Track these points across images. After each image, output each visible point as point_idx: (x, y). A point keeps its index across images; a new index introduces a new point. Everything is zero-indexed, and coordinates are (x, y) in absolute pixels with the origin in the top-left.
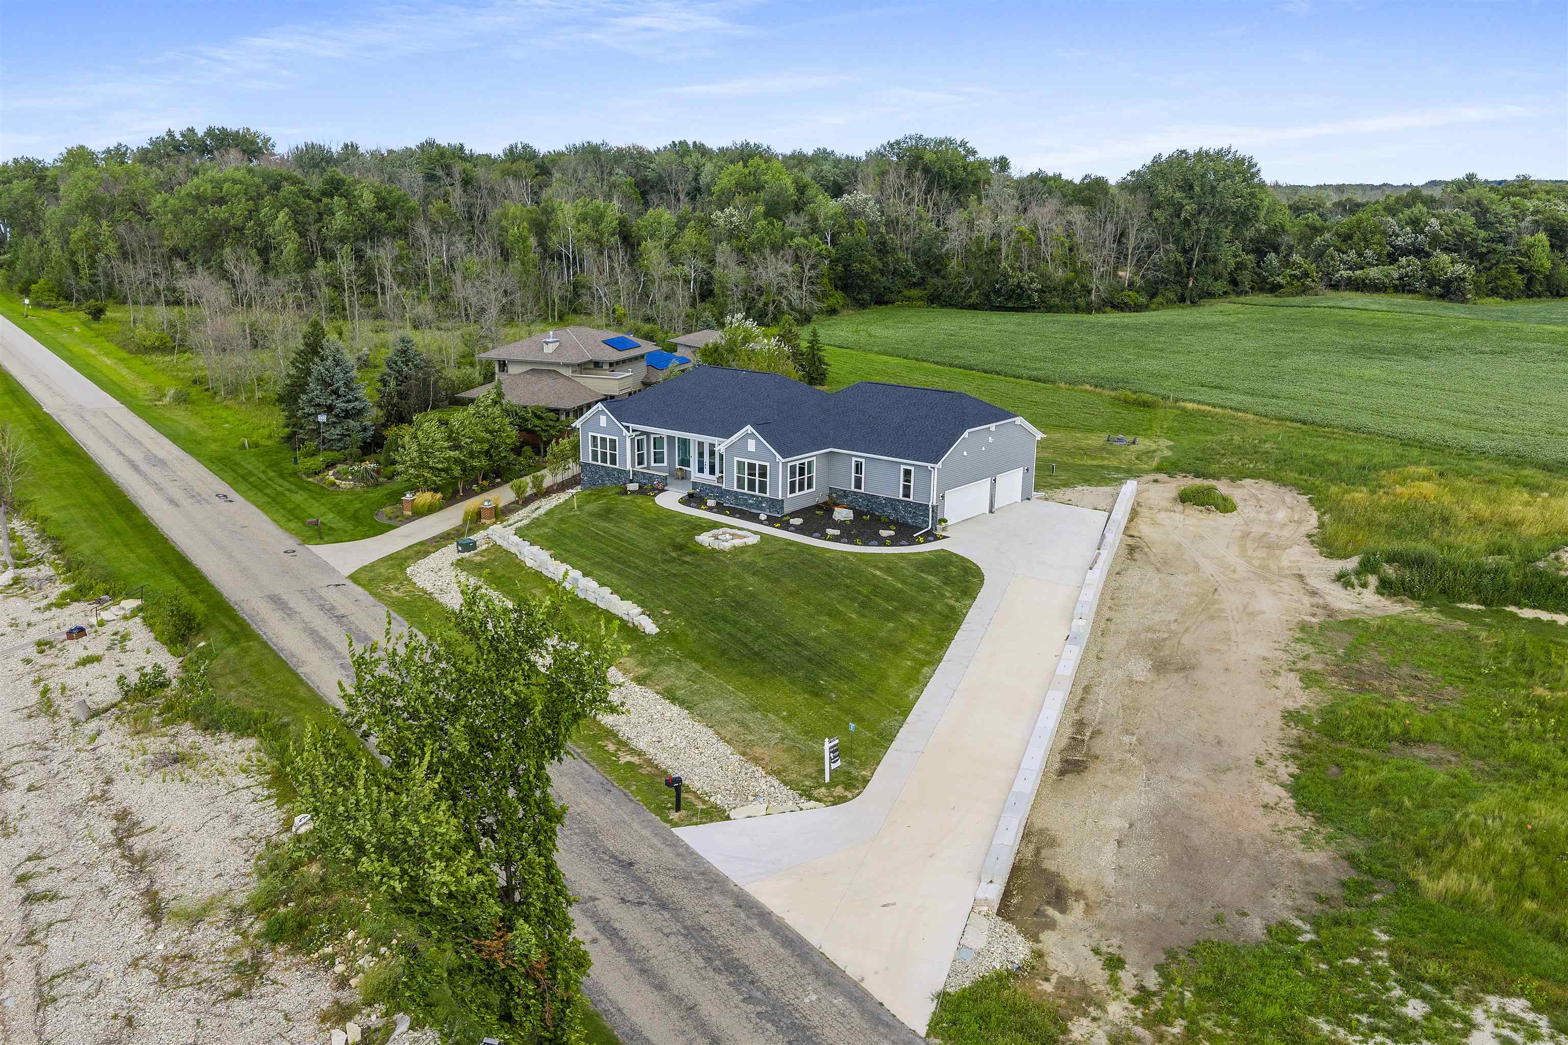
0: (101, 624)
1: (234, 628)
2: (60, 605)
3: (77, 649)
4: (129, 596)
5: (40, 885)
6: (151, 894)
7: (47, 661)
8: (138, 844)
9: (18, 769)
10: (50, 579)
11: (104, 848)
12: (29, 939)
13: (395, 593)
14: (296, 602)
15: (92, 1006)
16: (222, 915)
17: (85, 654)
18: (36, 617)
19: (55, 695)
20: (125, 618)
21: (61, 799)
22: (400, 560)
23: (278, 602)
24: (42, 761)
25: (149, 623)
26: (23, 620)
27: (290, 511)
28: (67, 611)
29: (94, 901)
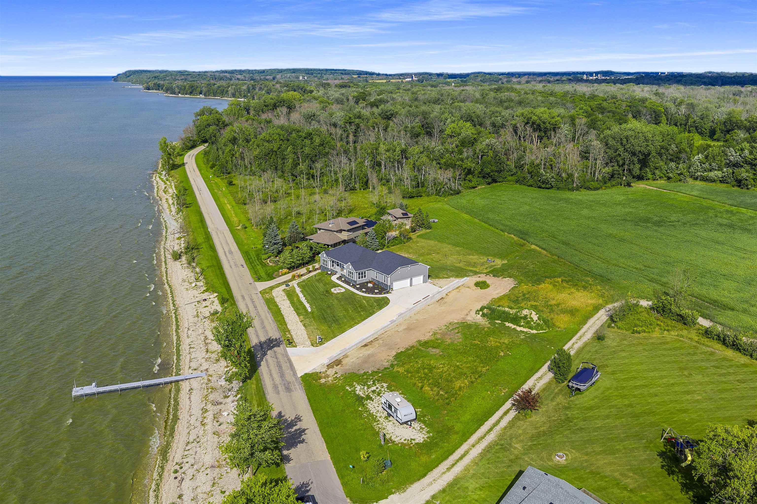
0: (210, 298)
1: (233, 302)
2: (203, 293)
3: (204, 304)
4: (216, 293)
5: (192, 346)
6: (207, 349)
7: (199, 306)
8: (207, 341)
9: (191, 327)
10: (202, 286)
11: (202, 341)
12: (190, 353)
13: (267, 297)
14: (247, 297)
15: (197, 363)
16: (216, 353)
17: (206, 305)
18: (198, 295)
19: (199, 313)
20: (214, 298)
21: (197, 333)
22: (272, 288)
23: (243, 297)
24: (195, 326)
25: (218, 299)
26: (196, 296)
27: (255, 272)
28: (204, 294)
29: (199, 349)
